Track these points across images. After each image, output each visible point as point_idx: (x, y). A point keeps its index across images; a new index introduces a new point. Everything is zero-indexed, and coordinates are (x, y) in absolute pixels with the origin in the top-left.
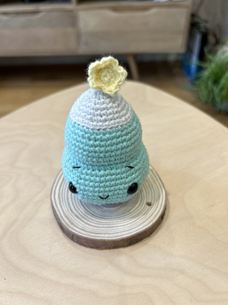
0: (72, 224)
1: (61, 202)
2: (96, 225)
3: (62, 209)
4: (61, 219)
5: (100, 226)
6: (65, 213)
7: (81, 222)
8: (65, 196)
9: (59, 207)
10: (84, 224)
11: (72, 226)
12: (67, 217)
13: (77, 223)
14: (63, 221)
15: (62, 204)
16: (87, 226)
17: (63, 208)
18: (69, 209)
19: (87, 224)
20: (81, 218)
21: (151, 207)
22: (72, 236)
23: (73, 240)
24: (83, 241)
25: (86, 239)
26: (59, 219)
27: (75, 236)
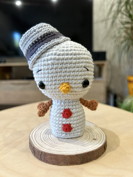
0: (42, 147)
1: (36, 137)
2: (58, 148)
3: (36, 140)
4: (34, 144)
5: (61, 148)
6: (38, 142)
7: (48, 146)
8: (38, 135)
9: (34, 139)
10: (50, 147)
12: (38, 144)
13: (45, 146)
14: (35, 146)
15: (36, 138)
16: (52, 148)
17: (37, 140)
18: (41, 140)
19: (52, 147)
20: (48, 144)
21: (96, 141)
22: (41, 155)
23: (41, 159)
24: (48, 157)
25: (51, 155)
26: (33, 145)
27: (43, 153)
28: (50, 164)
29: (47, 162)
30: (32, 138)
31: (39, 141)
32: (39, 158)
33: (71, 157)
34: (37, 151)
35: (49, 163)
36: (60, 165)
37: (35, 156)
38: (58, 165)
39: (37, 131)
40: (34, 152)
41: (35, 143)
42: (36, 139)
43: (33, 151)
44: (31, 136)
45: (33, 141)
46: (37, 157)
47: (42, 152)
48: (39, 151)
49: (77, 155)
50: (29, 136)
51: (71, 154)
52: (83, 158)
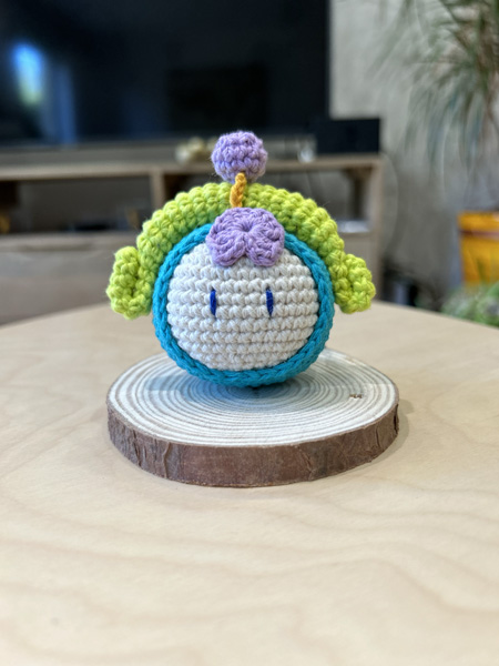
0: (166, 428)
1: (135, 402)
2: (230, 427)
3: (138, 412)
4: (135, 424)
5: (241, 427)
6: (147, 415)
7: (191, 425)
8: (143, 395)
9: (131, 409)
11: (166, 431)
12: (151, 421)
13: (180, 426)
14: (140, 426)
16: (206, 429)
17: (140, 409)
18: (156, 411)
19: (204, 427)
20: (189, 420)
21: (362, 400)
22: (166, 456)
23: (167, 473)
24: (196, 461)
25: (207, 451)
26: (131, 424)
27: (176, 449)
28: (207, 485)
29: (191, 479)
30: (120, 404)
31: (150, 412)
32: (160, 469)
33: (284, 452)
34: (147, 444)
35: (202, 482)
36: (242, 487)
37: (140, 465)
38: (237, 487)
39: (132, 384)
40: (138, 452)
41: (137, 421)
42: (135, 408)
43: (132, 449)
44: (112, 398)
45: (128, 413)
46: (151, 469)
47: (171, 445)
48: (158, 445)
49: (304, 446)
50: (108, 402)
51: (282, 443)
52: (326, 455)
